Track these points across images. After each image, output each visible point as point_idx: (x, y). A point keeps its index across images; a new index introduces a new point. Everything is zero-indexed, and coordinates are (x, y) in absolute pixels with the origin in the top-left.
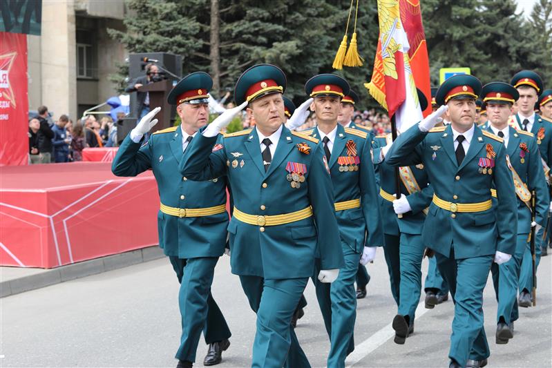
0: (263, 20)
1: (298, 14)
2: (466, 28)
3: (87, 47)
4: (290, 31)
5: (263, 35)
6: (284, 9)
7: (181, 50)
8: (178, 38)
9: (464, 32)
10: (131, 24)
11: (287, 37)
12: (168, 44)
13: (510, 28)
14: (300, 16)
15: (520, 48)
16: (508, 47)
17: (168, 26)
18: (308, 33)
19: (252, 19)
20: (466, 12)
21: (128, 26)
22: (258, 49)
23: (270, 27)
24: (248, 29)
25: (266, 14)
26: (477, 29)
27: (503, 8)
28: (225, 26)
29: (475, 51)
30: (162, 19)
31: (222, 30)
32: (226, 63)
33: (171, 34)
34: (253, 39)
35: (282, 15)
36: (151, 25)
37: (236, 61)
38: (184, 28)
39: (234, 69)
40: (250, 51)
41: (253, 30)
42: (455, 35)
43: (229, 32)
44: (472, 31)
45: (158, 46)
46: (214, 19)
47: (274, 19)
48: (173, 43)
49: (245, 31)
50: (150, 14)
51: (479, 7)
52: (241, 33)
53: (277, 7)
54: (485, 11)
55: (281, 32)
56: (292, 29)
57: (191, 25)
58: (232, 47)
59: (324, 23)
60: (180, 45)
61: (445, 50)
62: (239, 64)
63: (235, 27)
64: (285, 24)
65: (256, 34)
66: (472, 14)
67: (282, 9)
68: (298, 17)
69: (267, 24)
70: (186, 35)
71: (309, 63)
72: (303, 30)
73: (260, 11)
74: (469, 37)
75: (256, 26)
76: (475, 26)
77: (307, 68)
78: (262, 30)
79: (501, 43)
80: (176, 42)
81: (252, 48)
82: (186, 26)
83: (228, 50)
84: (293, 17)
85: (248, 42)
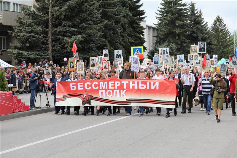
0: (69, 26)
1: (84, 24)
2: (181, 29)
3: (7, 38)
4: (81, 31)
5: (69, 33)
6: (78, 21)
7: (34, 39)
8: (33, 34)
9: (180, 31)
10: (16, 28)
11: (80, 33)
12: (29, 36)
13: (199, 29)
14: (85, 25)
15: (203, 37)
16: (198, 37)
17: (29, 29)
18: (88, 31)
19: (64, 26)
20: (181, 23)
21: (15, 29)
22: (66, 38)
23: (72, 29)
24: (62, 30)
25: (70, 24)
26: (185, 29)
27: (196, 21)
28: (54, 29)
29: (184, 38)
30: (27, 27)
31: (53, 31)
32: (54, 44)
33: (30, 33)
34: (65, 34)
35: (78, 24)
36: (23, 29)
37: (58, 44)
38: (35, 30)
39: (57, 47)
40: (64, 39)
41: (64, 30)
42: (176, 32)
43: (55, 31)
44: (184, 30)
45: (25, 37)
46: (50, 26)
47: (74, 26)
48: (31, 36)
49: (62, 31)
50: (23, 24)
51: (186, 21)
52: (60, 32)
53: (75, 21)
54: (189, 22)
55: (77, 31)
56: (82, 30)
57: (39, 28)
58: (57, 37)
59: (95, 27)
60: (34, 37)
61: (173, 38)
62: (59, 45)
63: (58, 30)
64: (79, 28)
65: (66, 32)
66: (184, 24)
67: (77, 22)
68: (84, 25)
69: (71, 28)
70: (36, 33)
71: (90, 44)
72: (86, 30)
73: (68, 23)
74: (182, 32)
75: (66, 29)
76: (185, 28)
77: (90, 46)
78: (69, 30)
79: (195, 35)
80: (32, 35)
81: (64, 38)
82: (36, 29)
83: (55, 39)
84: (82, 25)
85: (63, 35)
